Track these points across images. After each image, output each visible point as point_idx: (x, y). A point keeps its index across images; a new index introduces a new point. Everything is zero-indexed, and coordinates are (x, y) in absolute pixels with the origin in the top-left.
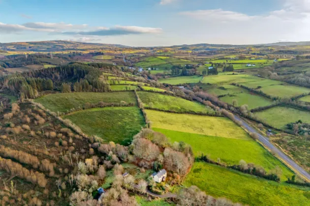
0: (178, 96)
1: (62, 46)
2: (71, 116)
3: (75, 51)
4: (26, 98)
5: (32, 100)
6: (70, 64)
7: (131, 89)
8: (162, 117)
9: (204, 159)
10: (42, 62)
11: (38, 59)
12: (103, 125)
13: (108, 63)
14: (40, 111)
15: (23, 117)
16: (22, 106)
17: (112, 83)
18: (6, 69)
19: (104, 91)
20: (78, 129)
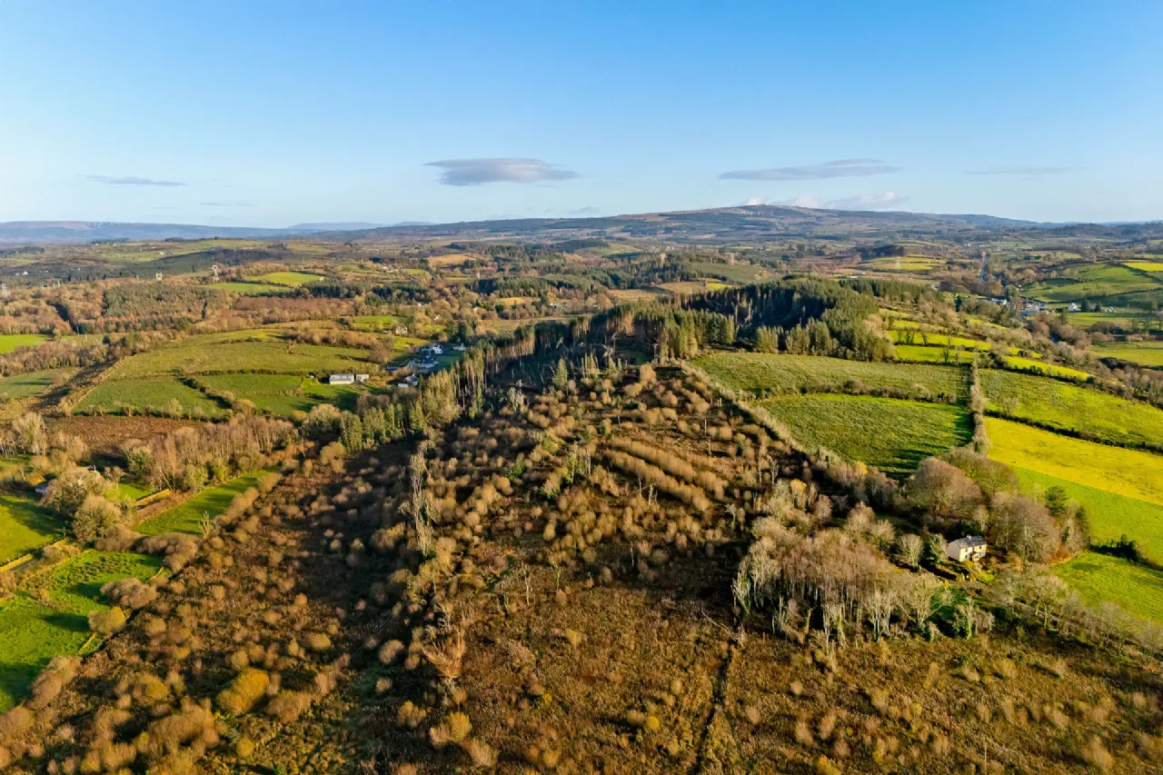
0: (1142, 399)
1: (767, 226)
2: (769, 404)
3: (804, 242)
4: (670, 357)
5: (684, 362)
6: (785, 278)
7: (961, 361)
8: (1043, 444)
9: (1125, 551)
10: (702, 276)
11: (695, 265)
12: (849, 433)
13: (911, 281)
14: (700, 385)
15: (664, 394)
16: (661, 372)
17: (903, 339)
18: (610, 292)
19: (871, 359)
20: (782, 431)
